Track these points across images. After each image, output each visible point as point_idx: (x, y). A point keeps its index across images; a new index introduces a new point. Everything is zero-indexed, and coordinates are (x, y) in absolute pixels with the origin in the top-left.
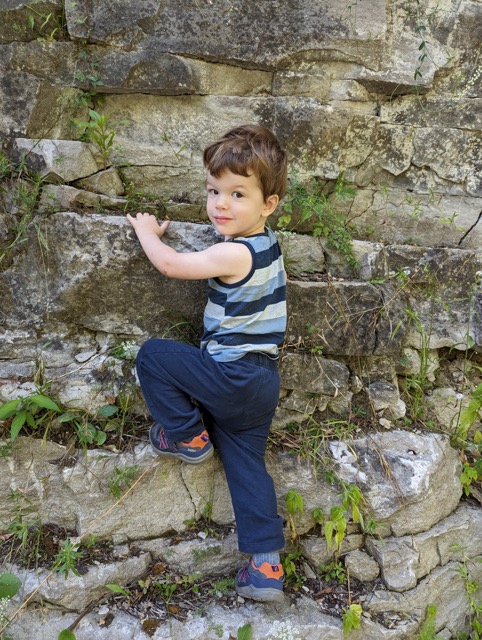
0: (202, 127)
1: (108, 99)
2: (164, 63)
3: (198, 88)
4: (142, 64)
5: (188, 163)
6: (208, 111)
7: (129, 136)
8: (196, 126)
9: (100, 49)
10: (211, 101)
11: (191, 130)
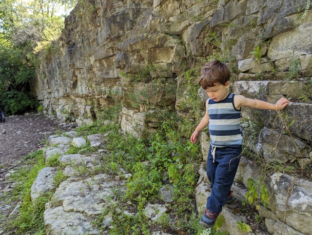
0: (298, 39)
1: (273, 38)
2: (280, 22)
3: (293, 26)
4: (275, 25)
5: (292, 55)
6: (299, 32)
7: (277, 50)
8: (296, 39)
9: (266, 25)
10: (301, 28)
11: (294, 41)
